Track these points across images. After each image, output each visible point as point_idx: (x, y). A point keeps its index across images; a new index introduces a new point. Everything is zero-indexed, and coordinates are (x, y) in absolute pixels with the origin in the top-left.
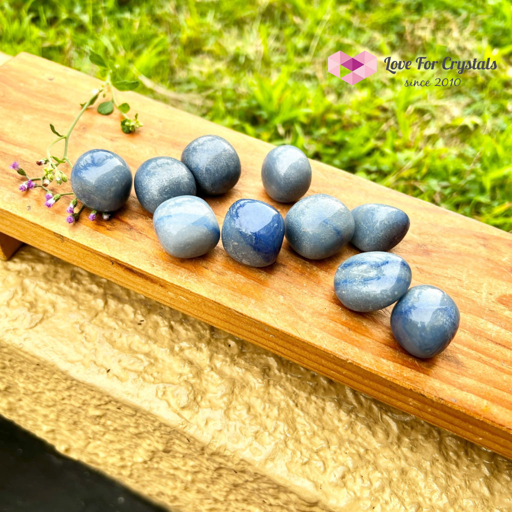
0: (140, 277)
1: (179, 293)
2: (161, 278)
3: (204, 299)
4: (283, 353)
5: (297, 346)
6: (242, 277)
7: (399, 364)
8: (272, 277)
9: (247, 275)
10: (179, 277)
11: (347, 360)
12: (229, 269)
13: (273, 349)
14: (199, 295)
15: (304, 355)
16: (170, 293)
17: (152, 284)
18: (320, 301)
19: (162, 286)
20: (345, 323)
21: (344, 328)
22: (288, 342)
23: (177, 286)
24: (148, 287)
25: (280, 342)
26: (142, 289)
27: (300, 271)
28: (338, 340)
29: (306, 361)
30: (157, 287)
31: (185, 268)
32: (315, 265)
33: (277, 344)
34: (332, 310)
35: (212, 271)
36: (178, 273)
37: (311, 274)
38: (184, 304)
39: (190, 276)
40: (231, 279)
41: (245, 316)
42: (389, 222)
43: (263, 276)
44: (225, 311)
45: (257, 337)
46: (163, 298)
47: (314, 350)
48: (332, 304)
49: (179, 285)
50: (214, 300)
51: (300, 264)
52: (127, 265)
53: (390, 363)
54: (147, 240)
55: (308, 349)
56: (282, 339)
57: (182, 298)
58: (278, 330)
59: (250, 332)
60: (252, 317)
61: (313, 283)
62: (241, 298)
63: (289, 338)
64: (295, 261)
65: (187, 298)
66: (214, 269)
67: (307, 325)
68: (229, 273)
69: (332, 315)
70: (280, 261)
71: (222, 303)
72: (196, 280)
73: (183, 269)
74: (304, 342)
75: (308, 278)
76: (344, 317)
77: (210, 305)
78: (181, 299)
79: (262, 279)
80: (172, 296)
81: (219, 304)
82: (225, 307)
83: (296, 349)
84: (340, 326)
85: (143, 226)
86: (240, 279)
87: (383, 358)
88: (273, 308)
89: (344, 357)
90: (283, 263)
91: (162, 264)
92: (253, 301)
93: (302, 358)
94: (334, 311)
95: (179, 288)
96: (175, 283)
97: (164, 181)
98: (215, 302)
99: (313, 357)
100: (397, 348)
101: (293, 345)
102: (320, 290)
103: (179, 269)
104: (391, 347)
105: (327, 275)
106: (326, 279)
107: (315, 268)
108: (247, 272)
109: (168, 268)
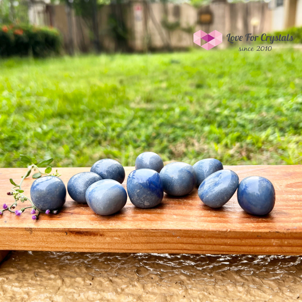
0: (86, 235)
1: (113, 235)
2: (100, 228)
3: (130, 231)
4: (188, 250)
5: (196, 237)
6: (147, 214)
7: (256, 223)
8: (164, 210)
9: (150, 213)
10: (110, 225)
11: (227, 230)
12: (138, 213)
13: (181, 249)
14: (126, 229)
15: (201, 242)
16: (108, 239)
17: (95, 238)
18: (197, 212)
19: (101, 235)
20: (216, 216)
21: (216, 218)
22: (189, 237)
23: (111, 229)
24: (92, 242)
25: (185, 240)
26: (89, 246)
27: (178, 204)
28: (216, 223)
29: (204, 247)
30: (99, 238)
31: (112, 220)
32: (185, 199)
33: (183, 243)
34: (205, 213)
35: (128, 217)
36: (109, 223)
37: (184, 203)
38: (118, 243)
39: (116, 223)
40: (142, 217)
41: (159, 230)
42: (212, 164)
43: (159, 211)
44: (145, 234)
45: (170, 245)
46: (103, 246)
47: (206, 234)
48: (204, 211)
49: (112, 228)
50: (136, 228)
51: (176, 201)
52: (76, 230)
53: (250, 224)
54: (83, 215)
55: (203, 235)
56: (185, 237)
57: (116, 238)
58: (180, 230)
59: (164, 243)
60: (163, 228)
61: (188, 206)
62: (152, 223)
63: (189, 233)
64: (173, 201)
65: (119, 237)
66: (129, 216)
67: (195, 223)
68: (139, 215)
69: (206, 215)
70: (164, 203)
71: (141, 228)
72: (121, 223)
73: (111, 221)
74: (198, 231)
75: (183, 205)
76: (214, 214)
77: (135, 233)
78: (115, 240)
79: (159, 212)
80: (109, 241)
81: (140, 229)
82: (144, 230)
83: (195, 240)
84: (214, 218)
85: (79, 211)
86: (147, 216)
87: (246, 223)
88: (172, 221)
89: (224, 230)
90: (167, 203)
91: (98, 222)
92: (159, 222)
93: (201, 246)
94: (207, 213)
95: (112, 231)
96: (109, 228)
97: (86, 179)
98: (138, 229)
99: (207, 240)
100: (250, 217)
101: (193, 237)
102: (193, 207)
103: (109, 222)
104: (246, 218)
105: (193, 201)
106: (194, 203)
107: (185, 200)
108: (149, 212)
109: (102, 223)
